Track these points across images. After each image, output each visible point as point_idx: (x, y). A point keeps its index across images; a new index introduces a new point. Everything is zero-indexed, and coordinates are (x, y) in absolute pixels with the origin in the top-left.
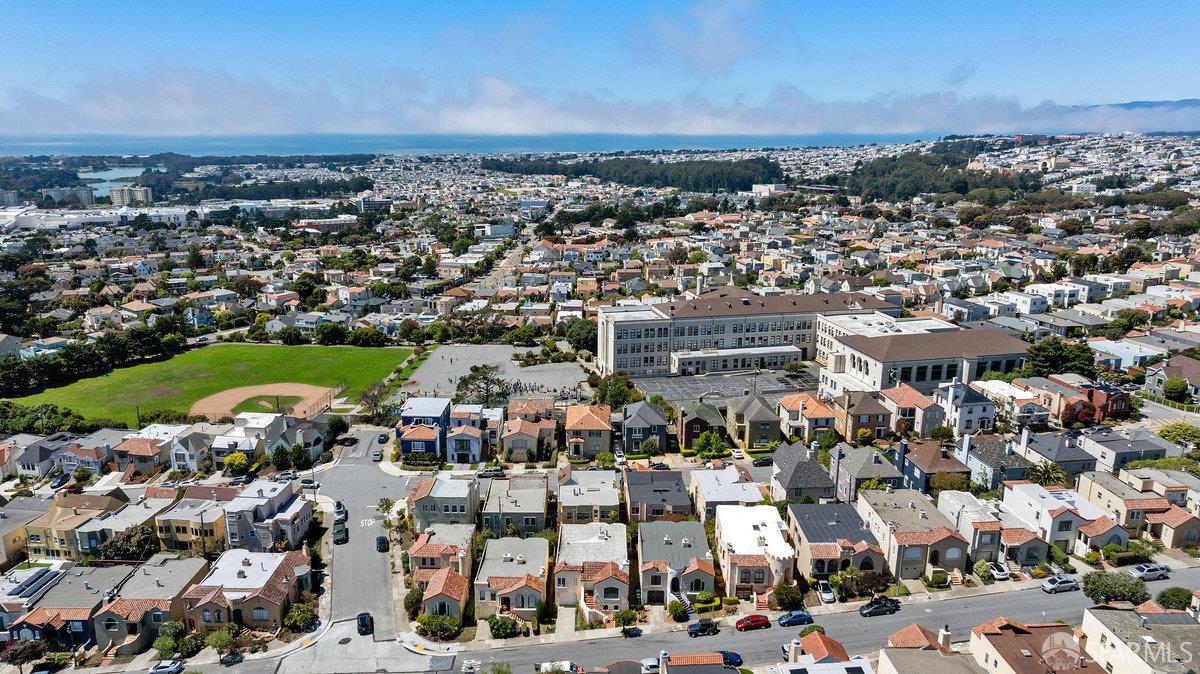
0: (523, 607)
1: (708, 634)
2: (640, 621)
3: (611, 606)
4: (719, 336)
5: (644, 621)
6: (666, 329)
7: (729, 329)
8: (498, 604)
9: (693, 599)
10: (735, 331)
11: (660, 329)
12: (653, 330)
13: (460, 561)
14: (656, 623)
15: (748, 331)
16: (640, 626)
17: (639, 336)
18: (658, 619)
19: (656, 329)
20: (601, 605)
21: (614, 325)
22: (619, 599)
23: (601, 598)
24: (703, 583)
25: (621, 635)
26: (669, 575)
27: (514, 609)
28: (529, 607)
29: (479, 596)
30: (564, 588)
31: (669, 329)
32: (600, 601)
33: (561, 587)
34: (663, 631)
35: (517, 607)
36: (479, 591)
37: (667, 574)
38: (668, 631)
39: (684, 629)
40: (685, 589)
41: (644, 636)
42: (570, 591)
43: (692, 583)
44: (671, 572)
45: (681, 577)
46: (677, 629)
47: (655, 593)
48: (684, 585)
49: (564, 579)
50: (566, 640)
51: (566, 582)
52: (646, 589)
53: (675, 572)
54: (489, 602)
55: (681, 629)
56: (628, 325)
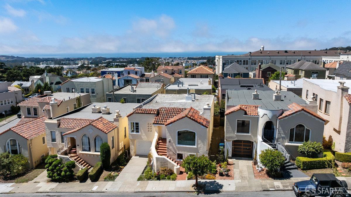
0: (90, 150)
2: (221, 175)
3: (186, 154)
5: (226, 175)
6: (247, 61)
9: (294, 152)
10: (281, 64)
11: (244, 61)
12: (241, 61)
14: (243, 178)
15: (287, 64)
16: (219, 180)
18: (246, 174)
20: (174, 152)
21: (222, 58)
22: (195, 147)
23: (174, 144)
24: (308, 131)
25: (193, 189)
26: (260, 119)
27: (80, 152)
28: (96, 151)
29: (50, 137)
30: (138, 133)
31: (249, 61)
32: (174, 148)
33: (135, 133)
34: (254, 189)
35: (83, 150)
36: (50, 132)
37: (258, 118)
38: (261, 189)
39: (287, 189)
40: (283, 138)
41: (225, 193)
42: (144, 137)
43: (292, 130)
44: (263, 115)
45: (278, 121)
46: (274, 188)
47: (242, 144)
48: (282, 132)
49: (137, 124)
50: (121, 190)
51: (139, 128)
52: (232, 137)
53: (270, 114)
54: (60, 144)
55: (281, 188)
56: (229, 58)
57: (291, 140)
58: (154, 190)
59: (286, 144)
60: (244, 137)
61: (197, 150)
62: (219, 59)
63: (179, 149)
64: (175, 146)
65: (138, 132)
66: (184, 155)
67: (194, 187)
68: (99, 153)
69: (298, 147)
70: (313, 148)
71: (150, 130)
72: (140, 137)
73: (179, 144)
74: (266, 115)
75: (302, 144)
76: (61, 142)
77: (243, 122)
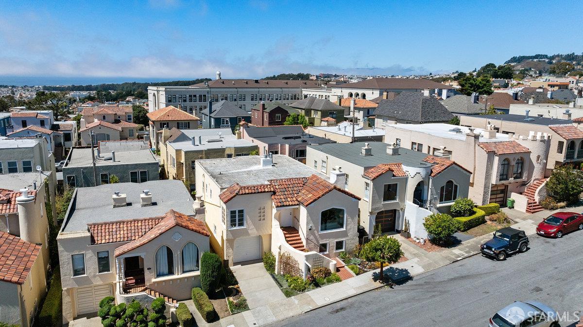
0: (171, 272)
1: (520, 251)
3: (332, 243)
4: (242, 103)
6: (205, 96)
7: (248, 98)
8: (117, 276)
10: (252, 99)
11: (200, 96)
12: (195, 96)
13: (21, 211)
14: (415, 255)
15: (261, 99)
16: (395, 265)
17: (185, 101)
18: (413, 250)
19: (198, 96)
20: (316, 243)
21: (165, 91)
22: (344, 229)
23: (316, 232)
24: (456, 186)
25: (378, 284)
26: (410, 179)
27: (154, 280)
28: (184, 272)
29: (72, 267)
30: (242, 227)
31: (207, 95)
32: (315, 237)
33: (237, 228)
34: (442, 264)
35: (159, 276)
36: (70, 256)
37: (406, 179)
38: (448, 262)
39: (471, 254)
40: (435, 199)
41: (418, 277)
42: (253, 232)
43: (442, 188)
44: (416, 175)
45: (431, 180)
46: (461, 257)
47: (384, 215)
48: (435, 192)
49: (241, 212)
50: (281, 317)
51: (245, 217)
52: (378, 208)
53: (423, 172)
54: (95, 276)
55: (466, 255)
56: (176, 91)
57: (441, 200)
58: (328, 301)
59: (438, 205)
60: (390, 204)
61: (345, 234)
62: (158, 93)
63: (323, 237)
64: (317, 235)
65: (241, 224)
66: (329, 245)
67: (378, 281)
68: (198, 273)
69: (450, 207)
70: (469, 205)
71: (262, 218)
72: (246, 232)
73: (322, 230)
74: (419, 173)
75: (454, 203)
76: (98, 271)
77: (389, 186)
